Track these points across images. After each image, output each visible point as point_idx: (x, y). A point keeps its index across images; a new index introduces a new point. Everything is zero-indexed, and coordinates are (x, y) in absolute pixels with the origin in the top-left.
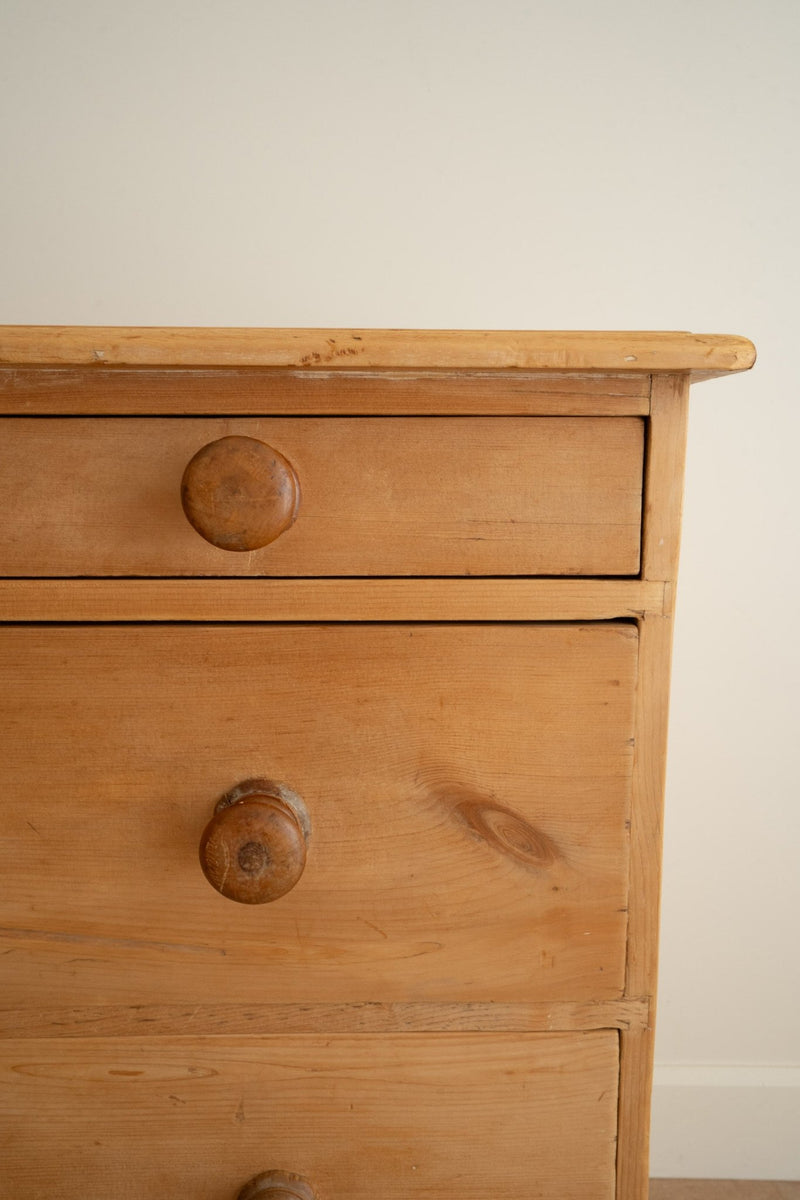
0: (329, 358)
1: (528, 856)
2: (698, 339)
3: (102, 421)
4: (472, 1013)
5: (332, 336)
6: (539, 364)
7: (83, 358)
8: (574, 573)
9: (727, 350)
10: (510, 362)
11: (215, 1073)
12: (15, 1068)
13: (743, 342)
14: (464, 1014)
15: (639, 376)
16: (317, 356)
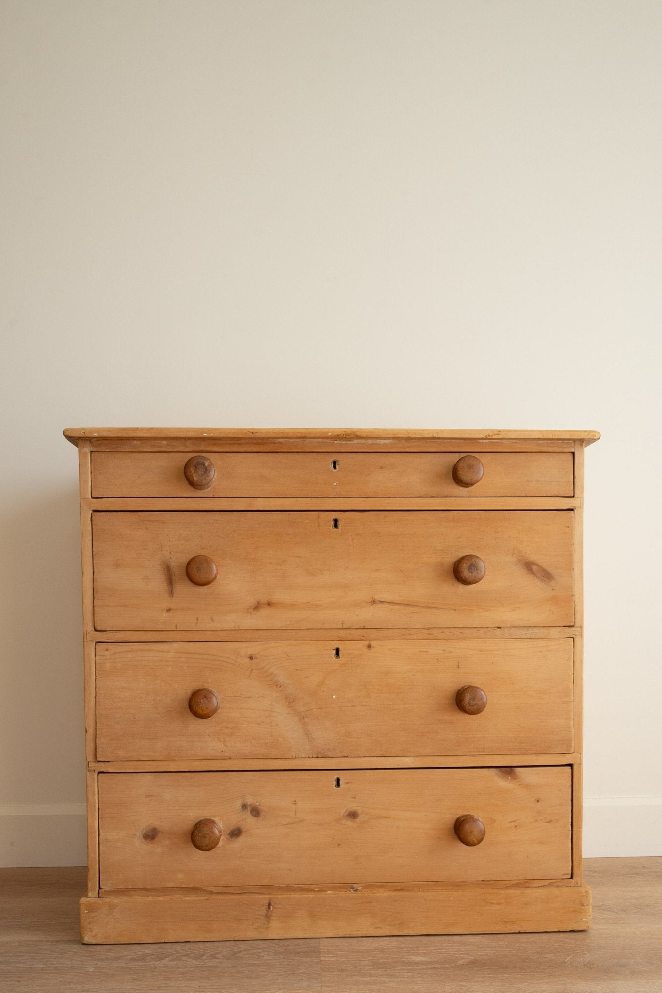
0: (492, 436)
1: (545, 579)
2: (586, 431)
3: (426, 454)
4: (528, 632)
5: (493, 431)
6: (546, 437)
7: (430, 436)
8: (555, 495)
9: (593, 434)
10: (538, 437)
11: (450, 652)
12: (390, 649)
13: (597, 432)
14: (526, 632)
15: (571, 442)
16: (489, 435)
